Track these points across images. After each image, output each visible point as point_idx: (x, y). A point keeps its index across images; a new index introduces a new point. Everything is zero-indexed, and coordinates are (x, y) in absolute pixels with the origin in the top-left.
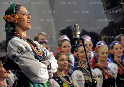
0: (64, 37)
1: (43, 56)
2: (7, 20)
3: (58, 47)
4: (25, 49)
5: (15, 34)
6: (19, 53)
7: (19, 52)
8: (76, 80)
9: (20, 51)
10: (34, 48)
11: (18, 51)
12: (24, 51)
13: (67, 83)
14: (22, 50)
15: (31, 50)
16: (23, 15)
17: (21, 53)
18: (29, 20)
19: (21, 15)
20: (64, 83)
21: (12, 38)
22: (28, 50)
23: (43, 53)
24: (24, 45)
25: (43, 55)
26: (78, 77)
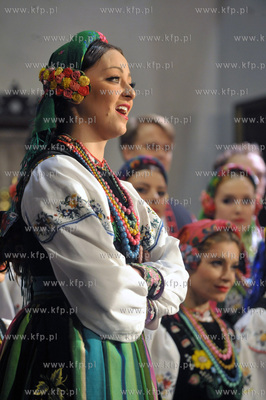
0: (246, 152)
1: (142, 244)
2: (49, 83)
3: (204, 194)
4: (88, 206)
5: (67, 141)
6: (64, 215)
7: (63, 211)
8: (252, 349)
9: (69, 207)
10: (118, 207)
11: (64, 207)
12: (83, 212)
13: (213, 353)
14: (77, 206)
15: (108, 214)
16: (110, 79)
17: (71, 217)
18: (126, 102)
19: (101, 79)
20: (201, 348)
21: (51, 155)
22: (97, 213)
23: (148, 232)
24: (89, 190)
25: (145, 241)
26: (260, 338)
